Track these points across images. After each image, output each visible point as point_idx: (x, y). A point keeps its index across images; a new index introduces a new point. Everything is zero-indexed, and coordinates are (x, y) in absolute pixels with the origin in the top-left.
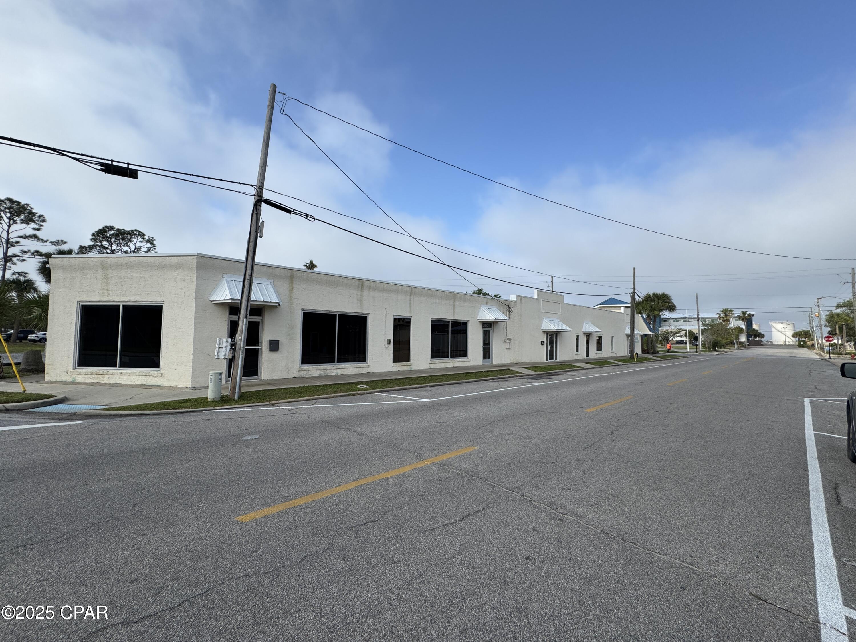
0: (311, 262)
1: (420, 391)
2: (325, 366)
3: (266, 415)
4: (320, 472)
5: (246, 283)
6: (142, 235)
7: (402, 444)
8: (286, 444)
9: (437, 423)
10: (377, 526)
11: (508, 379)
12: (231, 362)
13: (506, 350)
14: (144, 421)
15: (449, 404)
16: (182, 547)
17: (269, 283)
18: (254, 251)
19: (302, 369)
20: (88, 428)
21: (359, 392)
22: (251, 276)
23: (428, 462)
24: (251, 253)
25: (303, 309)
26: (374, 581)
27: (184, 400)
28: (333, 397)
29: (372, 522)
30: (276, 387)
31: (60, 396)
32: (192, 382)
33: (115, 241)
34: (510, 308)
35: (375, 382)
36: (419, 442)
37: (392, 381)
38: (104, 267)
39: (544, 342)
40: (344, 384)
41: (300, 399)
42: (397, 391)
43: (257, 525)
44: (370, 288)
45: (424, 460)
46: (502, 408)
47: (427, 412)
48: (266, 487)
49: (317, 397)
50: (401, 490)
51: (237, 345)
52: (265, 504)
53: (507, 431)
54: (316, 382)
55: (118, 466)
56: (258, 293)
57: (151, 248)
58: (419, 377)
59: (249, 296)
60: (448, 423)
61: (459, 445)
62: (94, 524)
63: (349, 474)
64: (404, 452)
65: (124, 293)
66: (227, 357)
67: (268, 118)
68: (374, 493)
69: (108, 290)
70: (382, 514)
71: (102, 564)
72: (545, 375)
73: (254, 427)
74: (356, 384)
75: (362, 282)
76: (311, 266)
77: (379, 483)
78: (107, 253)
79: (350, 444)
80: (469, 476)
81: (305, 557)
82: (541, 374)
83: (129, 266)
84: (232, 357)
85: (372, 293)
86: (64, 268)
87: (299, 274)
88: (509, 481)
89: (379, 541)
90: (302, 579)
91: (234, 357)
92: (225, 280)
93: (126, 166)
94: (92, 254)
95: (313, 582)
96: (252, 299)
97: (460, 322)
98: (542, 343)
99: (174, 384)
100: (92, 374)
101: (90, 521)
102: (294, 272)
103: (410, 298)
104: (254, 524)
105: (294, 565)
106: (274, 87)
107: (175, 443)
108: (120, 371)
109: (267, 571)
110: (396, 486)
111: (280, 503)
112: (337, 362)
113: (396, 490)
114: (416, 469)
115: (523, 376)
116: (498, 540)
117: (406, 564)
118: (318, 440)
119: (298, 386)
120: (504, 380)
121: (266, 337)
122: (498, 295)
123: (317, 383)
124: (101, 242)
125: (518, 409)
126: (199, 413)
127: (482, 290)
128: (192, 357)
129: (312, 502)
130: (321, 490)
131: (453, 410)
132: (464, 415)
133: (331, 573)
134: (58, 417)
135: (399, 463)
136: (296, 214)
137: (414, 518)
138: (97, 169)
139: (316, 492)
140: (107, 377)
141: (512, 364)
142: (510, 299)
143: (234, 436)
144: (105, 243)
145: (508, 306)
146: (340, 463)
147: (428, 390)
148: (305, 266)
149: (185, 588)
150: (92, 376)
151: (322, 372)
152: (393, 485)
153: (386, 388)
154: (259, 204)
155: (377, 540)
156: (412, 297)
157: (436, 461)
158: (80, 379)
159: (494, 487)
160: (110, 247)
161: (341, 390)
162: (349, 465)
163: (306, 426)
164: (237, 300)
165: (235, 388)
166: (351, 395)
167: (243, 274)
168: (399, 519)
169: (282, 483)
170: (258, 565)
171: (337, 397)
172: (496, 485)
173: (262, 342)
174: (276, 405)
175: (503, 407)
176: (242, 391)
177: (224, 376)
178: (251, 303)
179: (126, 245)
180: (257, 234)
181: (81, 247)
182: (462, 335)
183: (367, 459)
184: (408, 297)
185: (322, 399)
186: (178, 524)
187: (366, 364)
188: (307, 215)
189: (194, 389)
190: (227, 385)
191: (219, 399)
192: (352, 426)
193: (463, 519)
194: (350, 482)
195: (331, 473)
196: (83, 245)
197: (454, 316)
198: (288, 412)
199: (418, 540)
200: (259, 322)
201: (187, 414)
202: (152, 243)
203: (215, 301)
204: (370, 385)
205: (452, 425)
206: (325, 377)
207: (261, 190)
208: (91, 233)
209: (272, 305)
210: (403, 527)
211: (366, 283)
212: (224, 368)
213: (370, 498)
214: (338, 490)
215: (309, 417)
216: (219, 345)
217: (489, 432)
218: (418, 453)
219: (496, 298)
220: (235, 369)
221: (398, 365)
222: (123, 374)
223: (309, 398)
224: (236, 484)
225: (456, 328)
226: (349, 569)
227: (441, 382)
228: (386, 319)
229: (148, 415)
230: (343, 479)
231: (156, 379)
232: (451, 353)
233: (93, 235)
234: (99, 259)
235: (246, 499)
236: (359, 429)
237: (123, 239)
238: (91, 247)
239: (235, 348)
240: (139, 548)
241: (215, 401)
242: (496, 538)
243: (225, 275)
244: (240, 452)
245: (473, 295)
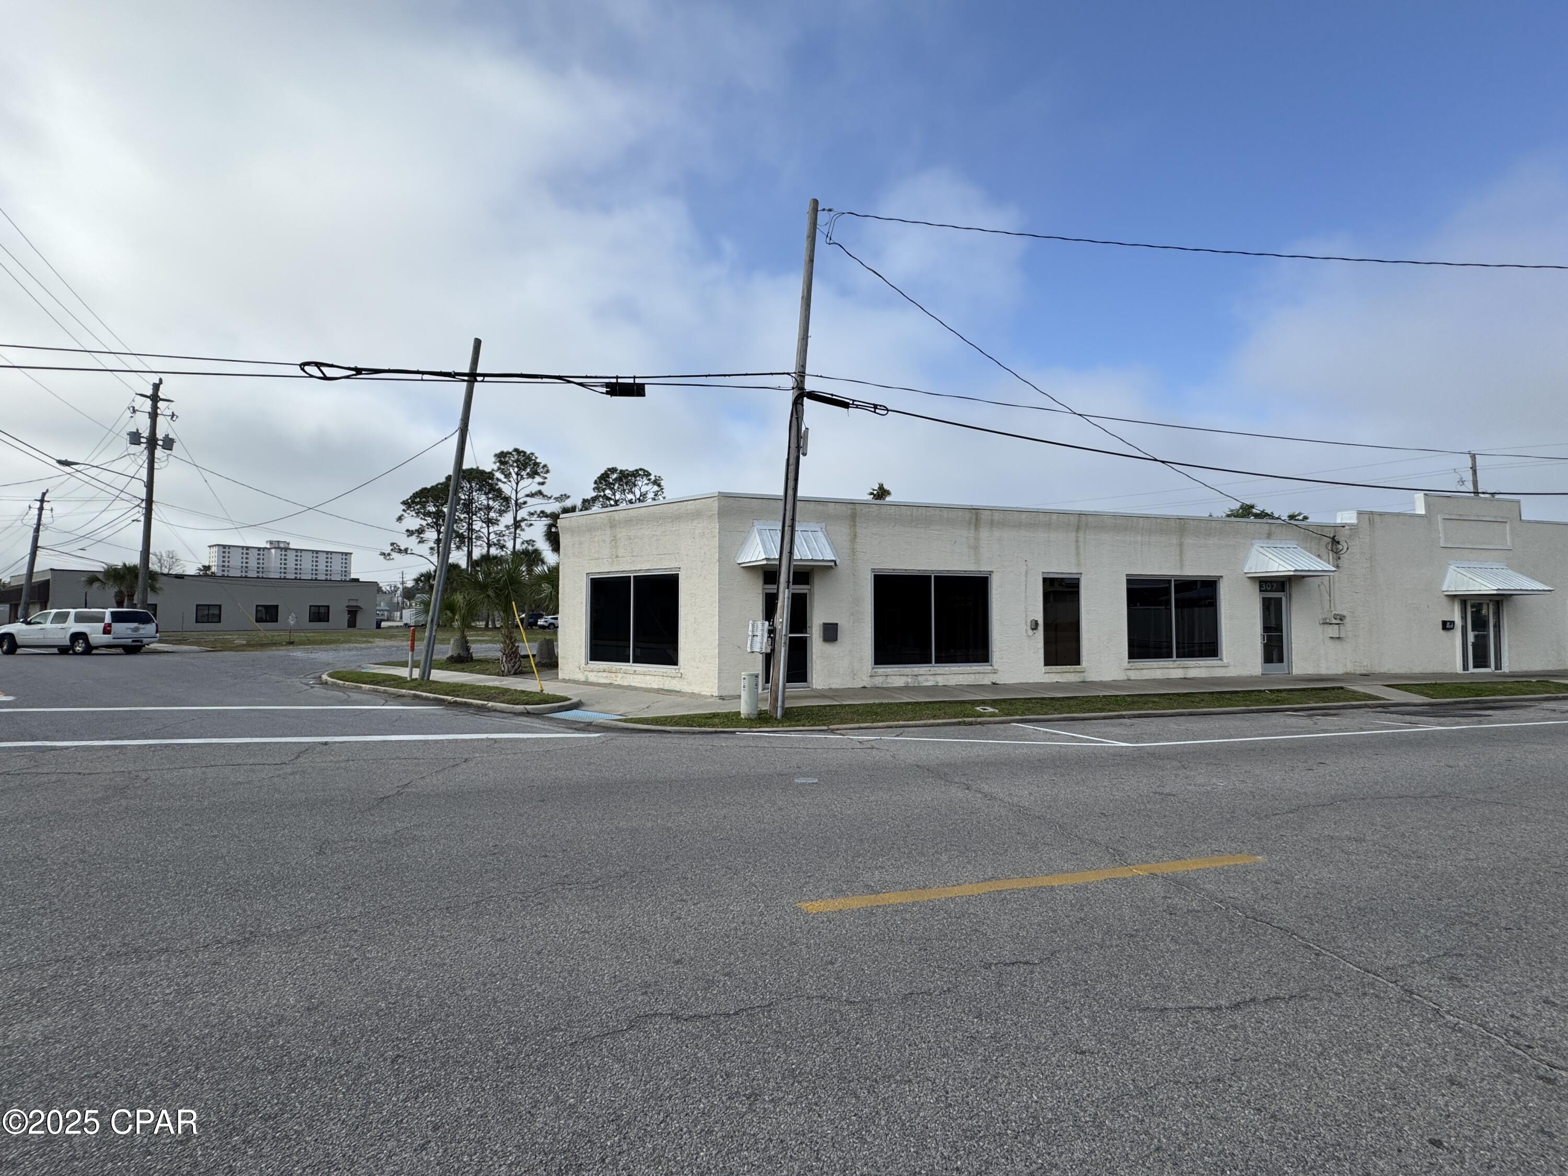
0: (881, 487)
1: (1108, 725)
2: (916, 669)
3: (825, 746)
4: (923, 854)
5: (786, 533)
6: (647, 474)
7: (1077, 827)
8: (860, 797)
9: (1155, 793)
10: (1039, 973)
11: (1342, 711)
12: (769, 658)
13: (1330, 643)
14: (666, 741)
15: (1182, 758)
16: (730, 930)
17: (819, 529)
18: (796, 479)
19: (876, 672)
20: (607, 744)
21: (979, 719)
22: (793, 519)
23: (1139, 871)
24: (791, 484)
25: (873, 570)
26: (1043, 1074)
27: (710, 714)
28: (932, 725)
29: (1026, 963)
30: (837, 701)
31: (575, 700)
32: (719, 688)
33: (618, 488)
34: (1338, 543)
35: (1009, 702)
36: (1115, 828)
37: (1045, 701)
38: (613, 525)
39: (1453, 623)
40: (950, 702)
41: (875, 724)
42: (1056, 723)
43: (830, 923)
44: (992, 524)
45: (1130, 865)
46: (1328, 778)
47: (1127, 769)
48: (836, 864)
49: (903, 723)
50: (1082, 915)
51: (778, 632)
52: (839, 892)
53: (1348, 833)
54: (900, 696)
55: (644, 800)
56: (803, 546)
57: (658, 491)
58: (1104, 696)
59: (791, 553)
60: (1181, 797)
61: (1213, 846)
62: (626, 873)
63: (975, 866)
64: (1082, 843)
65: (634, 558)
66: (764, 651)
67: (807, 258)
68: (1027, 910)
69: (617, 557)
70: (1046, 953)
71: (641, 928)
72: (1460, 706)
73: (810, 765)
74: (973, 704)
75: (977, 514)
76: (882, 493)
77: (1036, 893)
78: (611, 506)
79: (972, 813)
80: (1247, 917)
81: (910, 994)
82: (1448, 704)
83: (639, 520)
84: (771, 650)
85: (997, 533)
86: (572, 531)
87: (865, 510)
88: (1364, 950)
89: (1046, 1002)
90: (909, 1030)
91: (773, 650)
92: (756, 530)
93: (631, 381)
94: (596, 508)
95: (928, 1040)
96: (795, 558)
97: (1196, 582)
98: (1447, 626)
99: (696, 690)
100: (604, 671)
101: (622, 868)
102: (857, 507)
103: (1077, 537)
104: (825, 919)
105: (894, 1002)
106: (816, 202)
107: (706, 776)
108: (634, 668)
109: (852, 999)
110: (1072, 905)
111: (861, 895)
112: (936, 663)
113: (1072, 913)
114: (1114, 880)
115: (1386, 707)
116: (1341, 1078)
117: (1107, 1063)
118: (913, 798)
119: (871, 702)
120: (1326, 712)
121: (817, 619)
122: (1299, 514)
123: (902, 699)
124: (604, 490)
125: (1376, 784)
126: (730, 736)
127: (1252, 507)
128: (717, 651)
129: (914, 904)
130: (927, 885)
131: (1191, 770)
132: (1221, 784)
133: (959, 1035)
134: (575, 726)
135: (1073, 863)
136: (857, 406)
137: (1116, 977)
138: (602, 393)
139: (919, 888)
140: (620, 675)
141: (1348, 677)
142: (1339, 521)
143: (782, 775)
144: (608, 492)
145: (1333, 538)
146: (957, 844)
147: (1125, 725)
148: (872, 494)
149: (740, 991)
150: (605, 674)
151: (910, 680)
152: (1065, 902)
153: (1034, 714)
154: (800, 401)
155: (1042, 1000)
156: (1081, 534)
157: (1157, 872)
158: (592, 677)
159: (1317, 955)
160: (613, 497)
161: (945, 713)
162: (975, 851)
163: (891, 771)
164: (775, 559)
165: (776, 699)
166: (965, 724)
167: (781, 518)
168: (1084, 971)
169: (860, 862)
170: (838, 985)
171: (938, 725)
172: (1323, 951)
173: (811, 627)
174: (839, 732)
175: (1331, 775)
176: (787, 706)
177: (761, 680)
178: (795, 563)
179: (631, 491)
180: (799, 452)
181: (585, 501)
182: (1203, 609)
183: (1006, 845)
184: (1072, 536)
185: (913, 726)
186: (722, 896)
187: (990, 668)
188: (875, 406)
189: (722, 698)
190: (766, 695)
191: (756, 716)
192: (972, 780)
193: (1237, 1006)
194: (978, 882)
195: (941, 860)
196: (586, 498)
197: (1182, 566)
198: (859, 746)
199: (1130, 1022)
200: (806, 594)
201: (716, 735)
202: (659, 485)
203: (744, 563)
204: (999, 707)
205: (1191, 801)
206: (914, 688)
207: (802, 378)
208: (593, 481)
209: (825, 566)
210: (1094, 989)
211: (985, 516)
212: (759, 668)
213: (1019, 919)
214: (957, 891)
215: (893, 757)
216: (753, 631)
217: (1294, 829)
218: (1114, 850)
219: (1293, 522)
220: (776, 670)
221: (1055, 671)
222: (637, 672)
223: (892, 723)
224: (792, 850)
225: (1187, 595)
226: (991, 1037)
227: (1155, 709)
228: (1026, 581)
229: (669, 732)
230: (965, 875)
231: (674, 681)
232: (1177, 648)
233: (596, 482)
234: (606, 514)
235: (808, 877)
236: (986, 788)
237: (627, 484)
238: (594, 499)
239: (775, 635)
240: (679, 918)
241: (751, 719)
242: (1335, 1070)
243: (756, 523)
244: (792, 802)
245: (1229, 519)
